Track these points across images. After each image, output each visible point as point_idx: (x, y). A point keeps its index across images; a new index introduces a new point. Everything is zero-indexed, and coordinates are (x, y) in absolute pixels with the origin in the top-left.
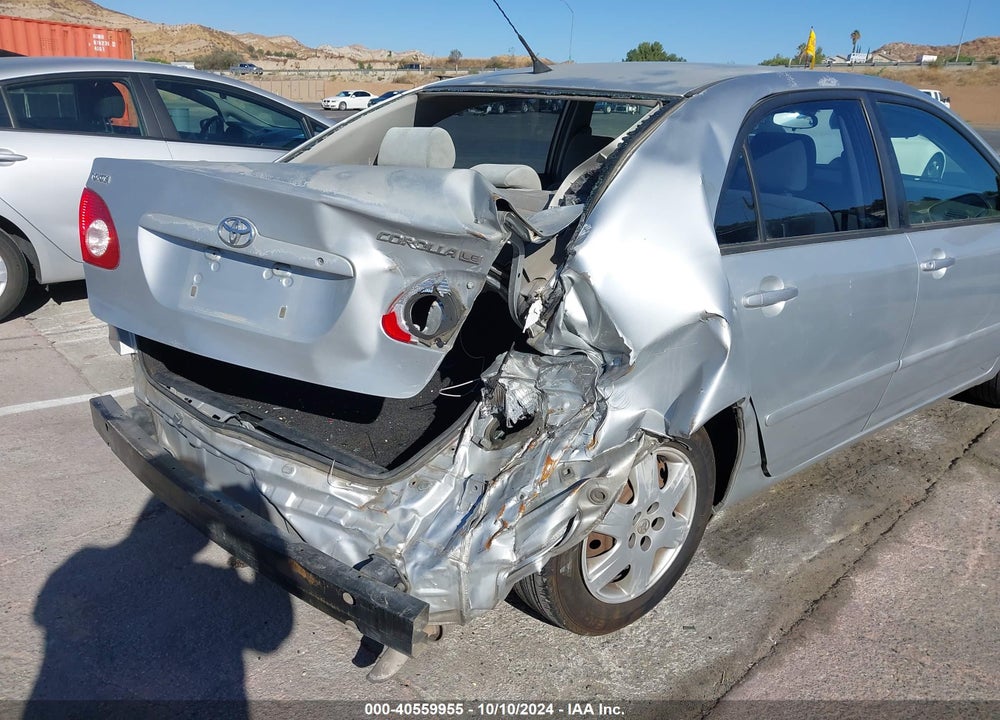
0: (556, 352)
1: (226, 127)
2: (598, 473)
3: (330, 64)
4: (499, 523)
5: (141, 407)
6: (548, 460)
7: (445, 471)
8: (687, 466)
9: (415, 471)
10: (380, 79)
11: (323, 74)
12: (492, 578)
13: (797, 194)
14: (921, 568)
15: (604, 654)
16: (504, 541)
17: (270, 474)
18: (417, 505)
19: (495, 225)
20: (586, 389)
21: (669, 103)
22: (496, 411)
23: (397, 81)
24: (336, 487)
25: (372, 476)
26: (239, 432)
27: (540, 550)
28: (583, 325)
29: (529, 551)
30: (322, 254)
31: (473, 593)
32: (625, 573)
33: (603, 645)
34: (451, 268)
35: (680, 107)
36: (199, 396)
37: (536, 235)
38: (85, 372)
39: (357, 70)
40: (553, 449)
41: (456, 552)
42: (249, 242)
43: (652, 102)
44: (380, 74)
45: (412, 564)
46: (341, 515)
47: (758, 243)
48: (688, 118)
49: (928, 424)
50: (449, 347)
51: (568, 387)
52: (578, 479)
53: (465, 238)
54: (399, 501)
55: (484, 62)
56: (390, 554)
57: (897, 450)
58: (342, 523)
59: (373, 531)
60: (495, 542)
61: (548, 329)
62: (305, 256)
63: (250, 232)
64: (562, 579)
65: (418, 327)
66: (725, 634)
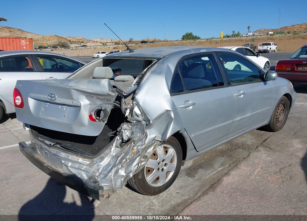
0: (135, 122)
1: (59, 67)
2: (145, 151)
3: (94, 44)
4: (121, 166)
5: (32, 144)
6: (133, 149)
7: (108, 154)
8: (173, 149)
9: (100, 155)
10: (109, 48)
11: (92, 47)
12: (120, 180)
13: (202, 78)
14: (241, 175)
15: (154, 201)
16: (122, 170)
17: (64, 158)
18: (101, 163)
19: (113, 91)
20: (142, 131)
21: (159, 59)
22: (121, 138)
23: (114, 48)
24: (80, 160)
25: (89, 157)
26: (56, 147)
27: (131, 172)
28: (140, 115)
29: (129, 172)
30: (73, 101)
31: (115, 184)
32: (158, 179)
33: (154, 198)
34: (105, 103)
35: (161, 60)
36: (46, 139)
37: (125, 93)
38: (19, 137)
39: (102, 45)
40: (134, 146)
41: (110, 174)
42: (55, 99)
43: (155, 59)
44: (109, 46)
45: (100, 178)
46: (82, 167)
47: (184, 92)
48: (163, 63)
49: (252, 138)
50: (106, 122)
51: (138, 130)
52: (140, 153)
53: (107, 95)
54: (96, 162)
55: (140, 41)
56: (95, 176)
57: (242, 145)
58: (83, 169)
59: (90, 170)
60: (120, 171)
61: (132, 116)
62: (69, 102)
63: (55, 97)
64: (139, 180)
65: (98, 118)
66: (187, 194)
